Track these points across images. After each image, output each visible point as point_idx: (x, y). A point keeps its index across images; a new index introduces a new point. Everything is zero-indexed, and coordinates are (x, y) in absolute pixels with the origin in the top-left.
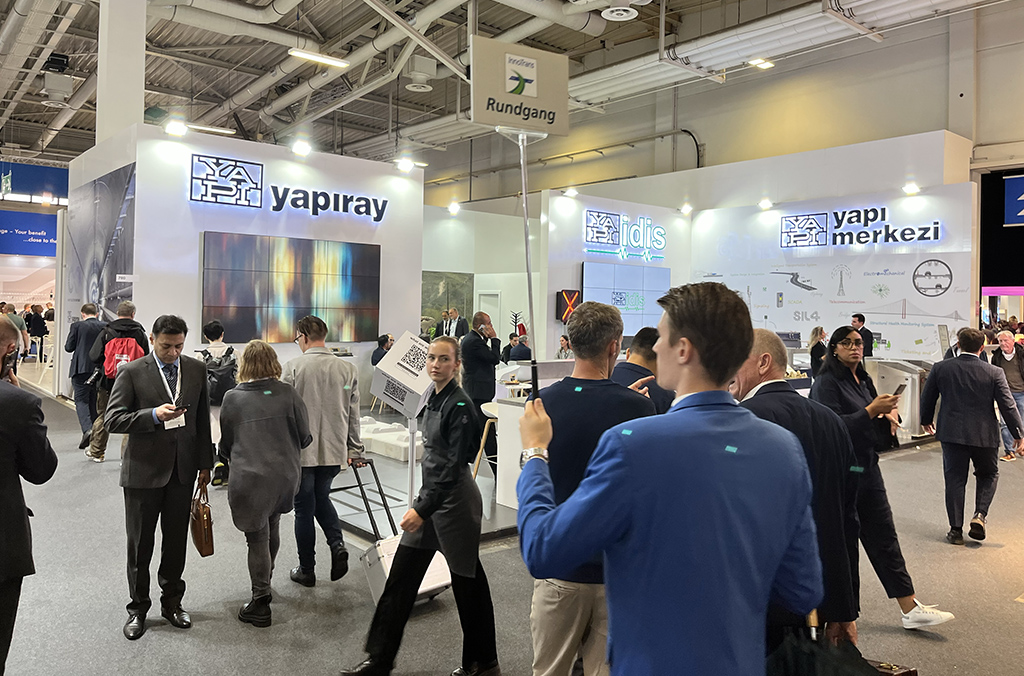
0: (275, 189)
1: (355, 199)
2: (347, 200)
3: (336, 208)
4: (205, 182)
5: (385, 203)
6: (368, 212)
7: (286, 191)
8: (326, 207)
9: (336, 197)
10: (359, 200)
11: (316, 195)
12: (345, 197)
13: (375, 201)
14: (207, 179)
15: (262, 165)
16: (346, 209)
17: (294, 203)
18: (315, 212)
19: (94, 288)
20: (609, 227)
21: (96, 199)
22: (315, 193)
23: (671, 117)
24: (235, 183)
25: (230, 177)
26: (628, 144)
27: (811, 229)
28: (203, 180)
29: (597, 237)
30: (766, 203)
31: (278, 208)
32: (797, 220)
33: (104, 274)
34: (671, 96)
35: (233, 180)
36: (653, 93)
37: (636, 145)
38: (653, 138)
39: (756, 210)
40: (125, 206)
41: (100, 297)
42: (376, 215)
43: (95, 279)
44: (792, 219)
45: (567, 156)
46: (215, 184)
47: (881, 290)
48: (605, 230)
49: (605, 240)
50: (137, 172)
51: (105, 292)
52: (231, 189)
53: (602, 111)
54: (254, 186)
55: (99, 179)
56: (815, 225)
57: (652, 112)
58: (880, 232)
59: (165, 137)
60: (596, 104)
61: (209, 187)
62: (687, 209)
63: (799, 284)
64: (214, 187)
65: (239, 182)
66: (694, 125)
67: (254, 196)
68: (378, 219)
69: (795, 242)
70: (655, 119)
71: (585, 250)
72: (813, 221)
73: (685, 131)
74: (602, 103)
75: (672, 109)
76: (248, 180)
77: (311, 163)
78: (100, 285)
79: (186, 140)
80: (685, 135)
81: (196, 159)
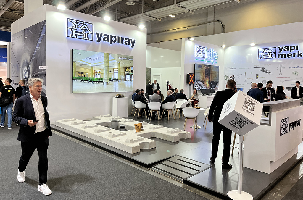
0: (97, 34)
1: (125, 39)
2: (122, 39)
3: (119, 42)
4: (72, 30)
5: (134, 40)
6: (129, 44)
7: (101, 34)
8: (115, 41)
9: (119, 37)
10: (126, 39)
11: (112, 37)
12: (121, 38)
13: (131, 40)
14: (73, 29)
15: (93, 24)
16: (122, 43)
17: (104, 39)
18: (111, 43)
19: (26, 71)
20: (202, 52)
21: (25, 37)
22: (111, 36)
23: (213, 16)
24: (83, 31)
25: (81, 28)
26: (197, 25)
27: (270, 53)
28: (71, 29)
29: (199, 55)
30: (253, 44)
31: (99, 41)
32: (264, 50)
33: (31, 66)
34: (213, 9)
35: (82, 29)
36: (206, 8)
37: (200, 26)
38: (207, 23)
39: (249, 46)
40: (40, 38)
41: (29, 75)
42: (131, 45)
43: (26, 68)
44: (262, 50)
45: (175, 29)
46: (76, 30)
47: (295, 73)
48: (201, 52)
49: (201, 56)
50: (46, 24)
51: (31, 73)
52: (82, 33)
53: (193, 13)
54: (90, 32)
55: (27, 29)
56: (271, 51)
57: (206, 14)
58: (296, 54)
59: (57, 10)
60: (191, 10)
61: (74, 32)
62: (224, 46)
63: (264, 71)
64: (76, 32)
65: (85, 30)
66: (221, 19)
67: (90, 36)
68: (132, 46)
69: (264, 57)
70: (207, 17)
71: (195, 59)
72: (270, 50)
73: (218, 21)
74: (193, 10)
75: (214, 13)
76: (88, 30)
77: (110, 24)
78: (29, 71)
79: (65, 12)
80: (218, 22)
81: (69, 20)
